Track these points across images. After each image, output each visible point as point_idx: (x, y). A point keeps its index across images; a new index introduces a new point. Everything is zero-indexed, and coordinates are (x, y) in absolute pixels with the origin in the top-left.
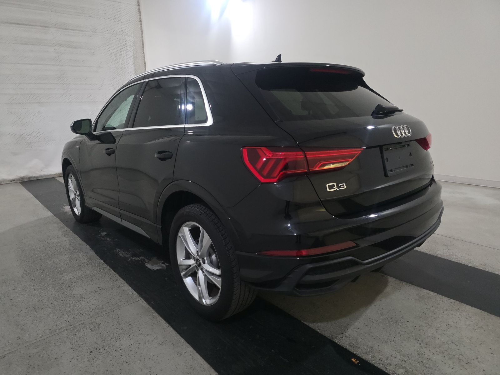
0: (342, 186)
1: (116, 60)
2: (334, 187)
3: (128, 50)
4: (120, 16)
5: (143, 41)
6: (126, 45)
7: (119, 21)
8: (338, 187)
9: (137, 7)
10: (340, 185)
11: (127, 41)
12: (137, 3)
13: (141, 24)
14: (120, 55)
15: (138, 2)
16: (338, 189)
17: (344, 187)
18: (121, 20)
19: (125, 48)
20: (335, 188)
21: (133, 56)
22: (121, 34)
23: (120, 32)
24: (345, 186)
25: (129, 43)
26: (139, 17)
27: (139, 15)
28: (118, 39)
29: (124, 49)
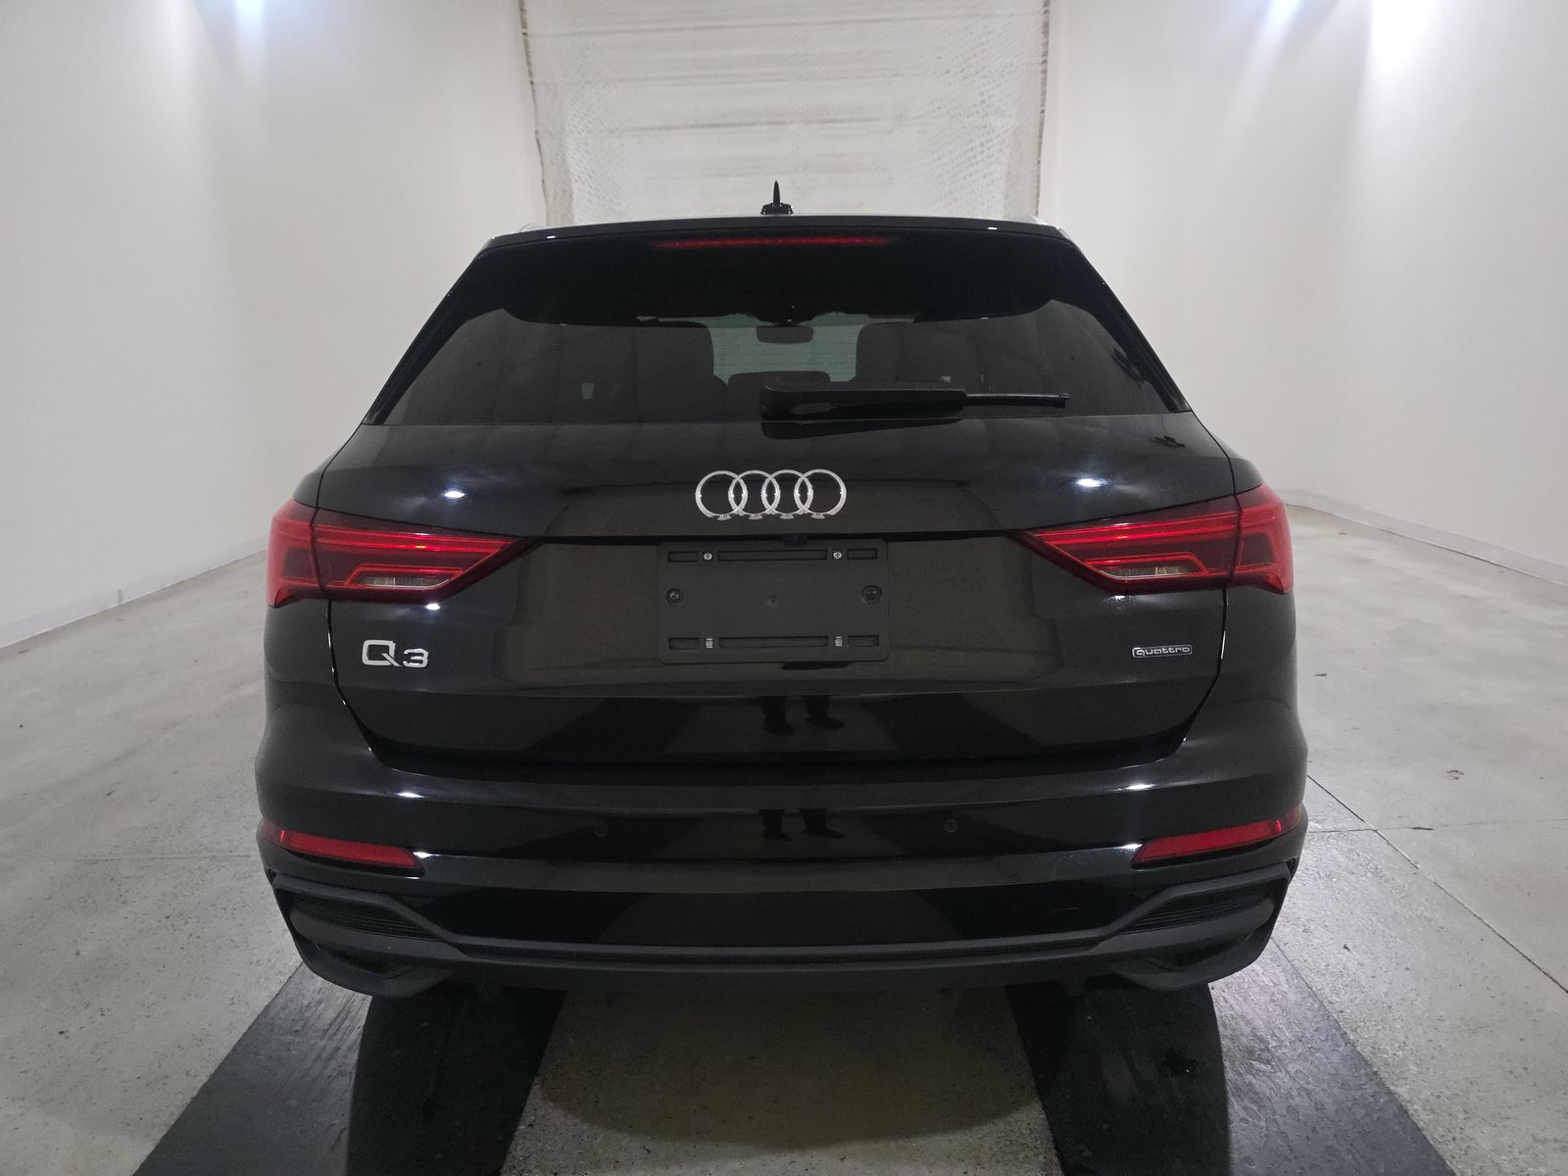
0: (412, 658)
1: (951, 193)
2: (385, 655)
3: (992, 159)
4: (982, 59)
5: (1042, 124)
6: (990, 144)
7: (977, 73)
8: (399, 656)
9: (1041, 19)
10: (406, 652)
11: (993, 131)
12: (1042, 4)
13: (1045, 72)
14: (965, 178)
15: (1047, 4)
16: (396, 664)
17: (421, 662)
18: (983, 68)
19: (982, 152)
20: (389, 660)
21: (1008, 174)
22: (978, 113)
23: (975, 105)
24: (425, 659)
25: (999, 136)
26: (1041, 49)
27: (1043, 44)
28: (965, 128)
29: (979, 158)
